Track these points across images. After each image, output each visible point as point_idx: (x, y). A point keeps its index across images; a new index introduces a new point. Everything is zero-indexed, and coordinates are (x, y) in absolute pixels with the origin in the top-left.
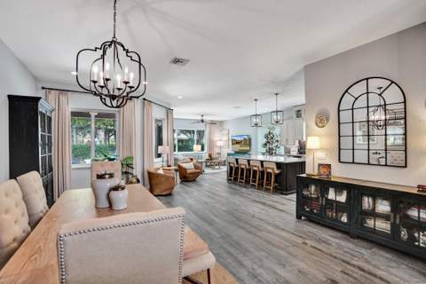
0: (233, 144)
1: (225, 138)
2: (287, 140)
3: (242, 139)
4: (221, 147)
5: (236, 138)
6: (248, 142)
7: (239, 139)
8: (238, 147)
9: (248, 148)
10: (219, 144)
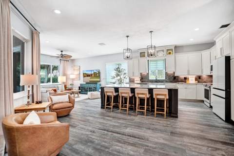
0: (84, 77)
1: (77, 73)
2: (133, 73)
3: (93, 73)
4: (73, 80)
5: (87, 73)
6: (97, 75)
7: (89, 73)
8: (88, 79)
9: (99, 80)
10: (72, 77)
